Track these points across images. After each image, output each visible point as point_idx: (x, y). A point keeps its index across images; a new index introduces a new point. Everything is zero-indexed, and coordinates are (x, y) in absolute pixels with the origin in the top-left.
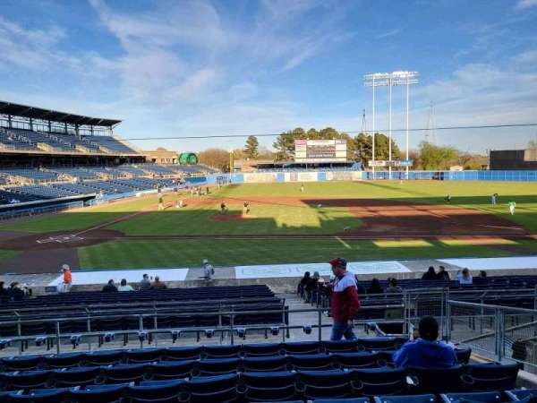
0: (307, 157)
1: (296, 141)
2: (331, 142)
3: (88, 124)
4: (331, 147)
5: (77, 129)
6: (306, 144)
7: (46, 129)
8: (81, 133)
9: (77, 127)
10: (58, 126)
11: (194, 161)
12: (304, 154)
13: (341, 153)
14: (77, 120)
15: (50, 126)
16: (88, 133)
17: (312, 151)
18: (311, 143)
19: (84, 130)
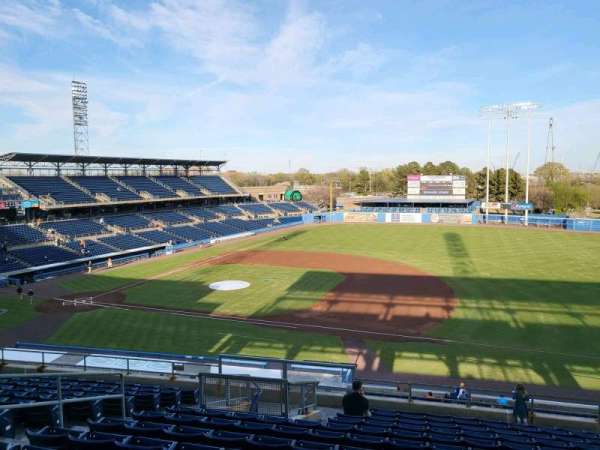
0: (421, 193)
1: (409, 177)
2: (448, 178)
3: (197, 165)
4: (447, 183)
6: (419, 179)
11: (298, 197)
12: (418, 191)
13: (459, 190)
16: (198, 174)
17: (426, 188)
18: (425, 179)
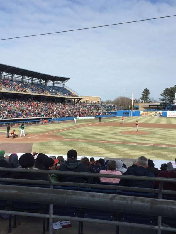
3: (51, 80)
5: (46, 83)
7: (30, 82)
8: (48, 84)
9: (46, 81)
10: (36, 81)
14: (46, 77)
15: (32, 80)
16: (51, 85)
19: (50, 83)
